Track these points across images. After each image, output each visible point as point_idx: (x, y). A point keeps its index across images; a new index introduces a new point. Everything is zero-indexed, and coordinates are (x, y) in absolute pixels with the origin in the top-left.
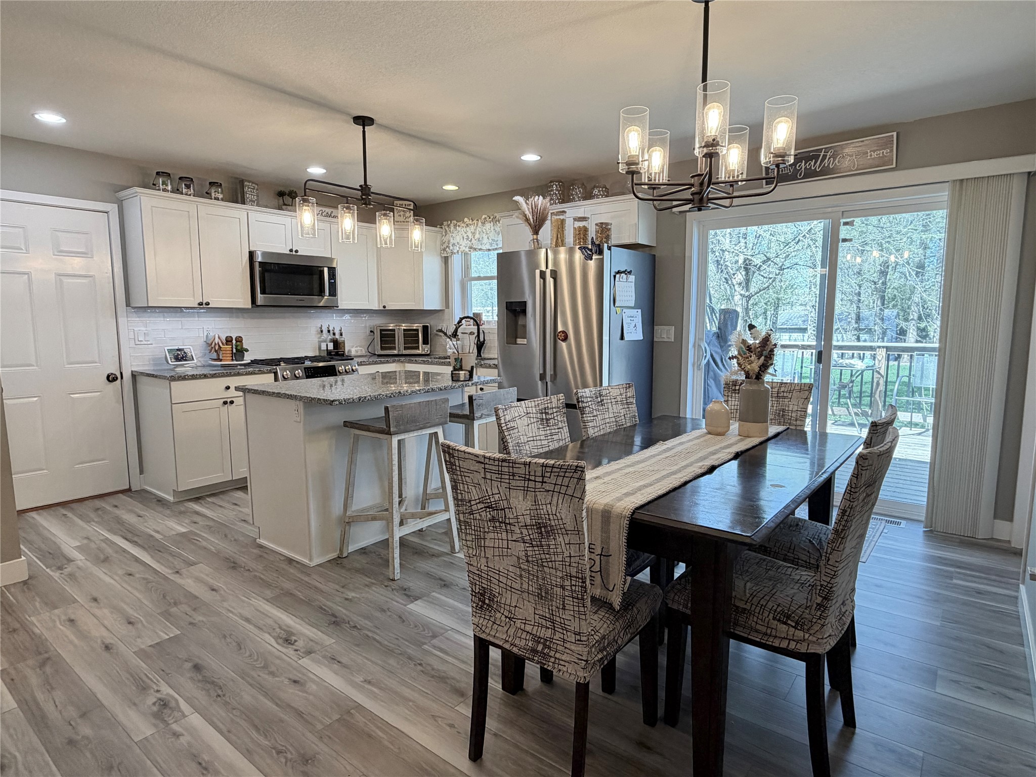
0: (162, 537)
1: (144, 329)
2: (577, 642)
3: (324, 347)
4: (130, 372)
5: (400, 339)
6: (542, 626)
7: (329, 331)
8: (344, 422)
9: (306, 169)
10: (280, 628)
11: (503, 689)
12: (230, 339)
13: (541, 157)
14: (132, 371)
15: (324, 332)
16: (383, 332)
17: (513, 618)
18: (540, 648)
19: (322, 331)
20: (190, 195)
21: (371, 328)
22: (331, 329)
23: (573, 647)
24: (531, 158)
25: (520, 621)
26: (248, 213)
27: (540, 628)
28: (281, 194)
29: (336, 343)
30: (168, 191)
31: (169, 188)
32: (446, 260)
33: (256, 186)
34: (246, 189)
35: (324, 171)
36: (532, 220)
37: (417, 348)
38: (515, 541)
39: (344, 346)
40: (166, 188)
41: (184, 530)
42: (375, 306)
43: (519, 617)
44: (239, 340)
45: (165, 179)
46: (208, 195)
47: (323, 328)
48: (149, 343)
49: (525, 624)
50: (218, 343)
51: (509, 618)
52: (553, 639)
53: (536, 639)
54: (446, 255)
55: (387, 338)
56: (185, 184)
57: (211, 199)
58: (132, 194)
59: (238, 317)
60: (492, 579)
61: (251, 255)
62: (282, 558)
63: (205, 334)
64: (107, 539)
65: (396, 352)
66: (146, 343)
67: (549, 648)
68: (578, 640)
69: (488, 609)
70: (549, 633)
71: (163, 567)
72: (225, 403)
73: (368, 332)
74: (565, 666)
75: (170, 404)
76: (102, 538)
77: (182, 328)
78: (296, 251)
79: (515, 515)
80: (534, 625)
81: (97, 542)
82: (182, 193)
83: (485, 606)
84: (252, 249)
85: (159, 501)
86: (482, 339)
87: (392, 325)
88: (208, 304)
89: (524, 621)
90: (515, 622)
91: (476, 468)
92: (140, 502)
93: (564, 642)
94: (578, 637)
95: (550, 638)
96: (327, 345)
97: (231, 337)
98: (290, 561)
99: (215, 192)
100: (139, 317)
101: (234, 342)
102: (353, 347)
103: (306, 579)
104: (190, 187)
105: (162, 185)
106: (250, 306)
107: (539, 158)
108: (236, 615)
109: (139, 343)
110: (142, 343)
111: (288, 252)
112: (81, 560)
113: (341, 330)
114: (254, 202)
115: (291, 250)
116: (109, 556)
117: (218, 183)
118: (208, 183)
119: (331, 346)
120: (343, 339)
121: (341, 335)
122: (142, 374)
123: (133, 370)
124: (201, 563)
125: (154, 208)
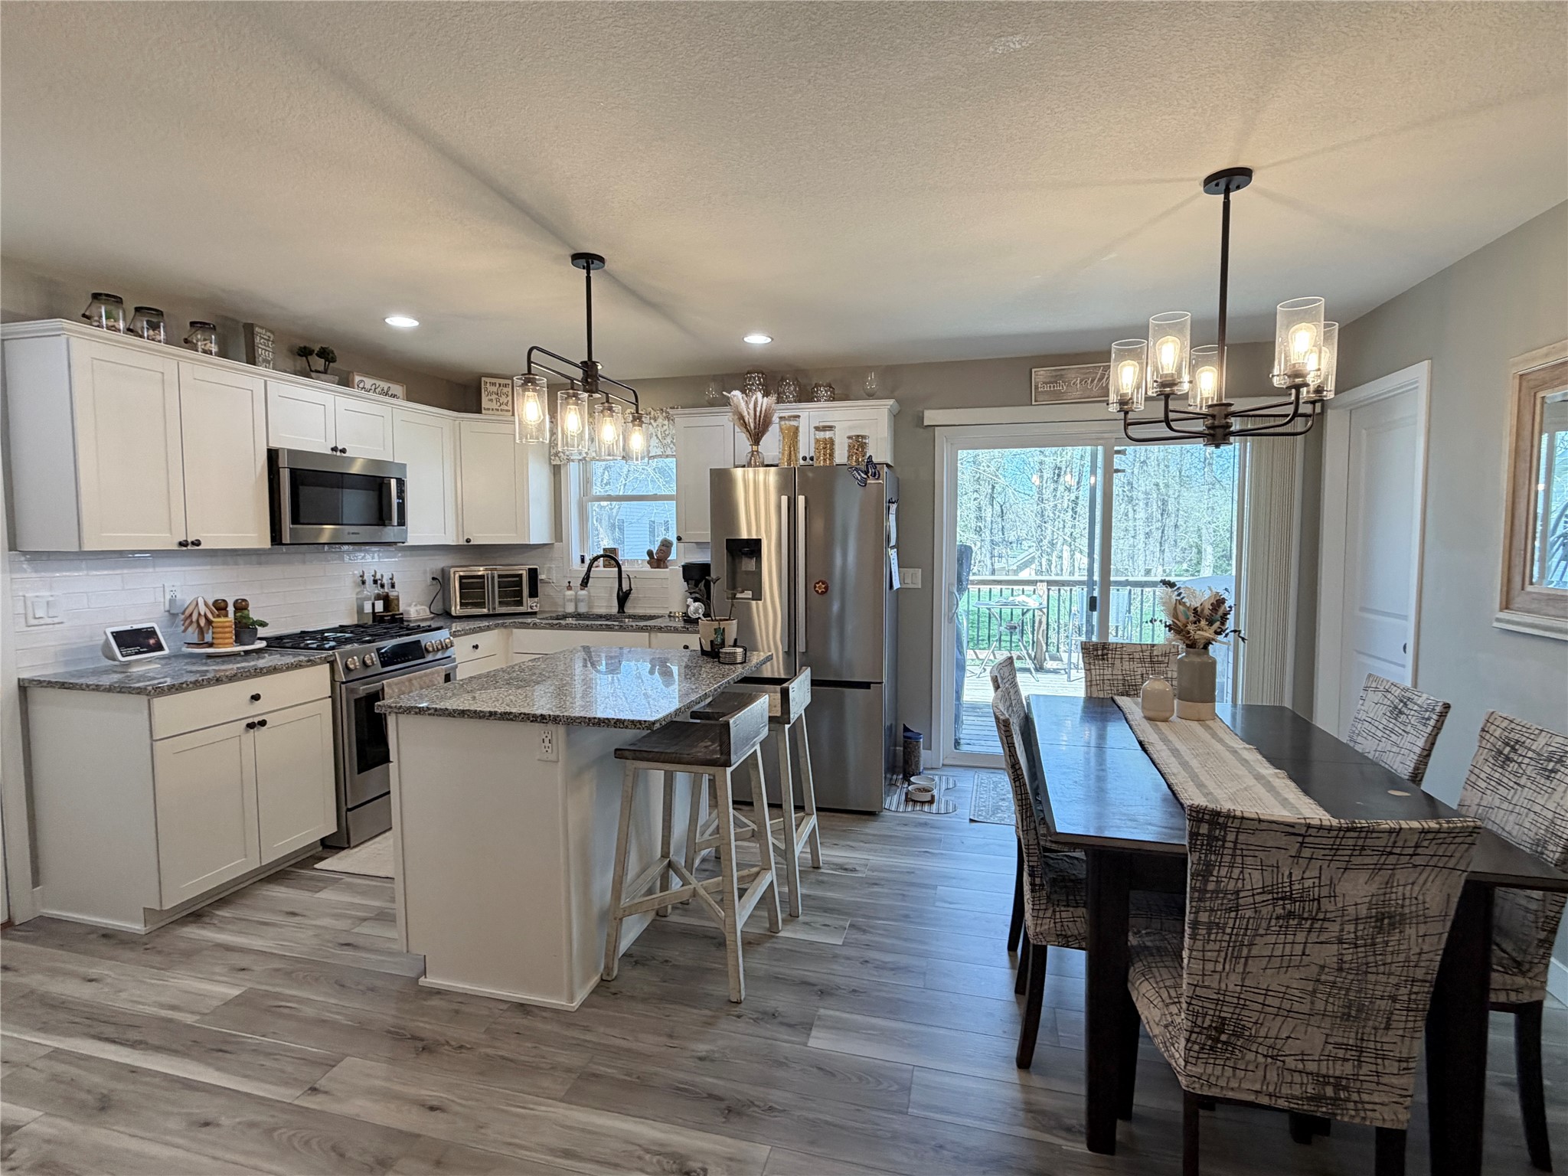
0: (198, 1017)
1: (48, 594)
2: (1402, 1072)
3: (368, 609)
4: (16, 682)
5: (493, 591)
6: (1336, 1059)
7: (375, 582)
8: (616, 750)
9: (384, 319)
10: (648, 1151)
11: (1091, 1147)
12: (223, 604)
13: (772, 339)
14: (19, 679)
15: (367, 583)
16: (464, 581)
17: (1278, 1055)
18: (1329, 1091)
19: (364, 582)
20: (160, 341)
21: (433, 573)
22: (378, 577)
23: (1394, 1081)
24: (757, 340)
25: (1293, 1057)
26: (266, 381)
27: (1331, 1063)
28: (305, 352)
29: (387, 600)
30: (119, 330)
31: (121, 325)
32: (556, 470)
33: (272, 336)
34: (257, 339)
35: (416, 323)
36: (752, 425)
37: (520, 603)
38: (1321, 943)
39: (398, 605)
40: (116, 324)
41: (236, 992)
42: (451, 540)
43: (1288, 1053)
44: (241, 606)
45: (110, 307)
46: (188, 343)
47: (365, 578)
48: (56, 620)
49: (1302, 1060)
50: (205, 615)
51: (1272, 1057)
52: (1358, 1075)
53: (1321, 1079)
54: (559, 463)
55: (472, 589)
56: (148, 322)
57: (197, 351)
58: (52, 330)
59: (225, 563)
60: (1248, 1003)
61: (273, 455)
62: (505, 1007)
63: (168, 597)
64: (57, 1050)
65: (485, 611)
66: (49, 621)
67: (1346, 1088)
68: (1404, 1069)
69: (1227, 1050)
70: (1349, 1068)
71: (268, 1086)
72: (251, 726)
73: (429, 580)
74: (1375, 1110)
75: (148, 741)
76: (47, 1051)
77: (123, 589)
78: (343, 451)
79: (1340, 905)
80: (1320, 1060)
81: (39, 1064)
82: (142, 336)
83: (1219, 1046)
84: (274, 445)
85: (104, 936)
86: (625, 587)
87: (481, 569)
88: (197, 543)
89: (1300, 1057)
90: (1284, 1062)
91: (1282, 843)
92: (61, 947)
93: (1378, 1076)
94: (1404, 1065)
95: (1354, 1075)
96: (373, 605)
97: (224, 601)
98: (523, 1008)
99: (205, 340)
100: (36, 571)
101: (231, 609)
102: (410, 605)
103: (588, 1037)
104: (159, 327)
105: (107, 318)
106: (266, 543)
107: (770, 340)
108: (536, 1151)
109: (36, 622)
110: (42, 621)
111: (329, 452)
112: (35, 1120)
113: (392, 579)
114: (269, 362)
115: (334, 449)
116: (105, 1092)
117: (209, 324)
118: (188, 324)
119: (379, 606)
120: (395, 594)
121: (393, 586)
122: (40, 683)
123: (21, 677)
124: (347, 1055)
125: (95, 361)
